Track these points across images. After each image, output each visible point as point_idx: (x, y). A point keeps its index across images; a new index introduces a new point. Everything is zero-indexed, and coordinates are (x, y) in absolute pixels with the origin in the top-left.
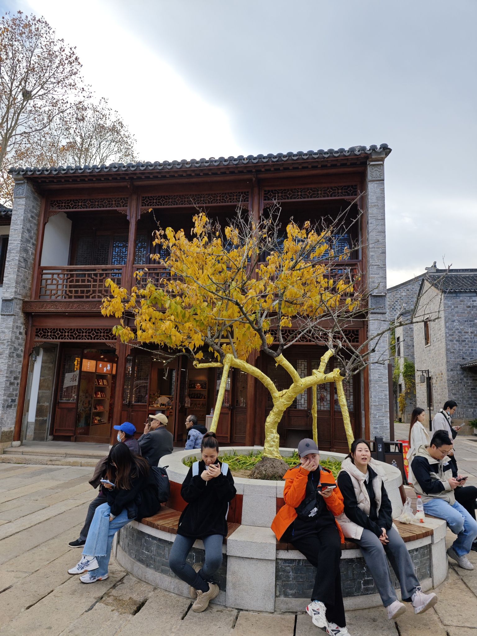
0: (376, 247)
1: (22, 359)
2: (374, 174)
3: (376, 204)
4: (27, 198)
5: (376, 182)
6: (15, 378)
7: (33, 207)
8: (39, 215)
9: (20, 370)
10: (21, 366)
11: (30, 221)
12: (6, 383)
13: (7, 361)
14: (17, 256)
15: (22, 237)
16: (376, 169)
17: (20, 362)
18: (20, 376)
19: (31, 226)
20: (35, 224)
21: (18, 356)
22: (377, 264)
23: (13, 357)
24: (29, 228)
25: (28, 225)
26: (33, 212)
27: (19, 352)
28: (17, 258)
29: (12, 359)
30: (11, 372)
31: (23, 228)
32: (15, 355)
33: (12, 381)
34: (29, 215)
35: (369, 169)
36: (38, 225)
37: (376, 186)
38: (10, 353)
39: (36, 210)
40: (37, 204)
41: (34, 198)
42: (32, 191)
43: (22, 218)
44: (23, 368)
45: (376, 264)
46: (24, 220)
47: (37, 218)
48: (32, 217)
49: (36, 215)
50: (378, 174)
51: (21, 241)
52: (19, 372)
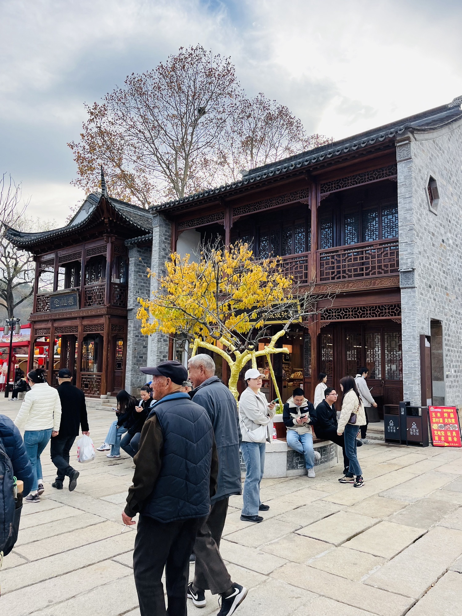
0: (404, 225)
1: (168, 343)
2: (402, 154)
3: (404, 183)
4: (160, 226)
5: (404, 162)
6: (164, 357)
7: (166, 231)
8: (171, 236)
9: (168, 351)
10: (168, 348)
11: (164, 242)
12: (157, 360)
13: (157, 345)
14: (157, 270)
15: (159, 255)
16: (404, 148)
17: (167, 345)
18: (167, 355)
19: (165, 246)
20: (169, 243)
21: (165, 341)
22: (406, 241)
23: (161, 341)
24: (164, 247)
25: (163, 246)
26: (166, 235)
27: (165, 338)
28: (157, 271)
29: (160, 343)
30: (160, 352)
31: (159, 249)
32: (162, 340)
33: (162, 358)
34: (163, 238)
35: (398, 150)
36: (171, 244)
37: (404, 165)
38: (158, 339)
39: (168, 232)
40: (169, 228)
41: (166, 224)
42: (164, 220)
43: (158, 241)
44: (169, 349)
45: (404, 241)
46: (159, 243)
47: (170, 239)
48: (166, 239)
49: (169, 236)
50: (405, 153)
51: (159, 258)
52: (167, 352)
